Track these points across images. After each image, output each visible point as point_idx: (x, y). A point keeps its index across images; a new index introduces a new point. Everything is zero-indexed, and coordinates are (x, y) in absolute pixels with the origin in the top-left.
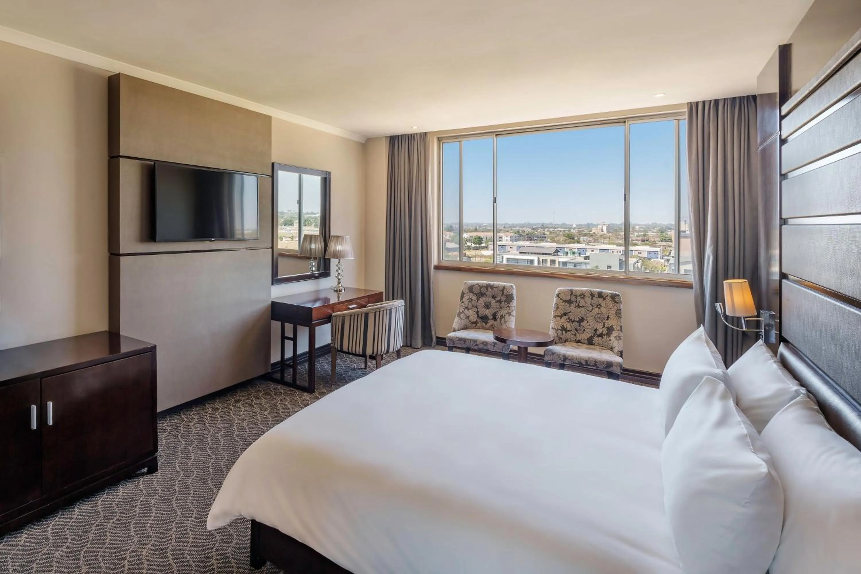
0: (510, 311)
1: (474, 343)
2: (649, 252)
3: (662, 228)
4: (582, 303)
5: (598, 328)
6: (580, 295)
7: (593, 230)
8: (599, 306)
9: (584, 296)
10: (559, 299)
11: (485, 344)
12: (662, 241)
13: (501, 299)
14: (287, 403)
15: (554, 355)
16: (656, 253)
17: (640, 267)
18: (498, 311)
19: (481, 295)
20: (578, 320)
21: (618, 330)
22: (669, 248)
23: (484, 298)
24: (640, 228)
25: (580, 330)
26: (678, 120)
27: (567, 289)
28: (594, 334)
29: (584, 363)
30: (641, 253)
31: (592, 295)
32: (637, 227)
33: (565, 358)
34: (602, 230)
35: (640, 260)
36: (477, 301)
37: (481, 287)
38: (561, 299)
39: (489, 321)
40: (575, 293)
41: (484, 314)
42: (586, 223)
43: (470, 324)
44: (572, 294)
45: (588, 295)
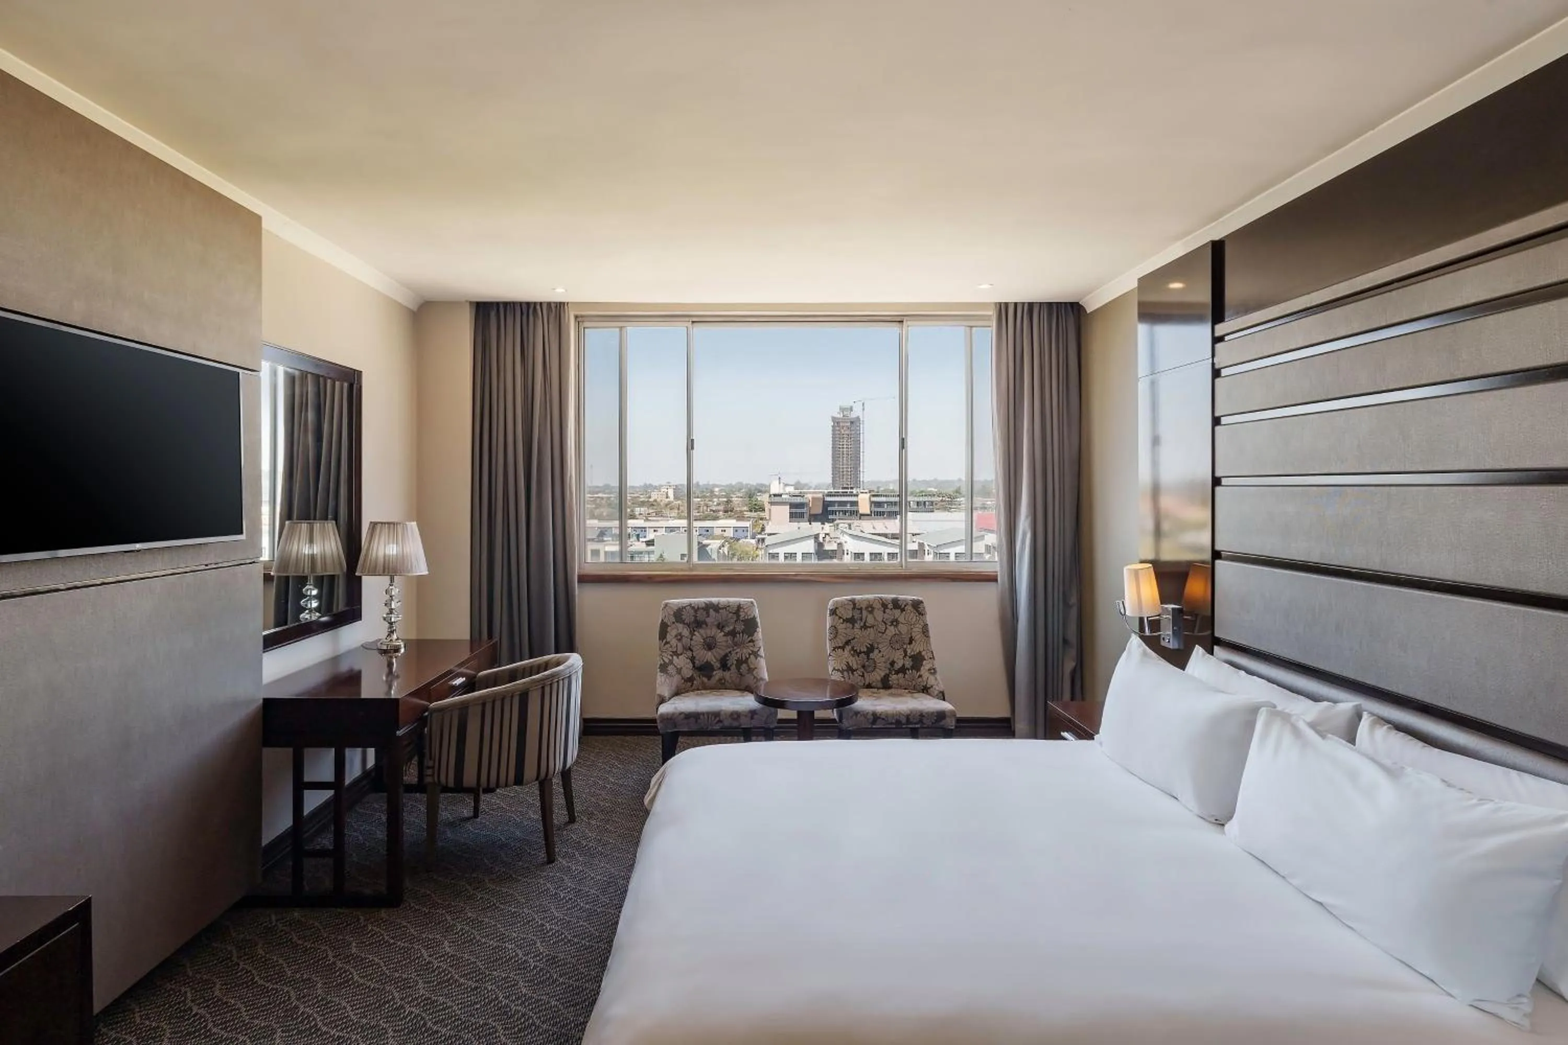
0: (756, 650)
1: (715, 718)
2: (736, 529)
3: (750, 490)
4: (870, 620)
5: (895, 660)
6: (867, 608)
7: (654, 496)
8: (895, 623)
9: (873, 608)
10: (837, 617)
11: (735, 716)
12: (751, 511)
13: (735, 628)
14: (354, 950)
15: (859, 715)
16: (745, 529)
17: (726, 553)
18: (730, 652)
19: (698, 624)
20: (865, 650)
21: (931, 658)
22: (761, 522)
23: (702, 631)
24: (721, 491)
25: (869, 666)
26: (971, 327)
27: (846, 600)
28: (889, 669)
29: (904, 721)
30: (725, 531)
31: (884, 605)
32: (717, 489)
33: (876, 717)
34: (667, 494)
35: (727, 543)
36: (690, 637)
37: (696, 609)
38: (840, 618)
39: (715, 673)
40: (859, 605)
41: (705, 661)
42: (642, 484)
43: (684, 683)
44: (854, 608)
45: (877, 606)
